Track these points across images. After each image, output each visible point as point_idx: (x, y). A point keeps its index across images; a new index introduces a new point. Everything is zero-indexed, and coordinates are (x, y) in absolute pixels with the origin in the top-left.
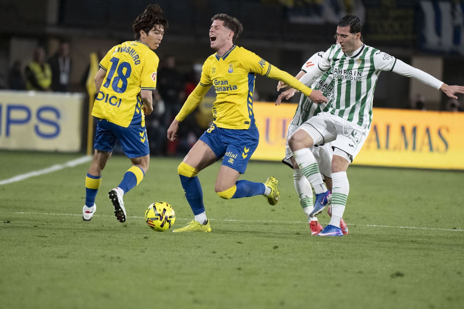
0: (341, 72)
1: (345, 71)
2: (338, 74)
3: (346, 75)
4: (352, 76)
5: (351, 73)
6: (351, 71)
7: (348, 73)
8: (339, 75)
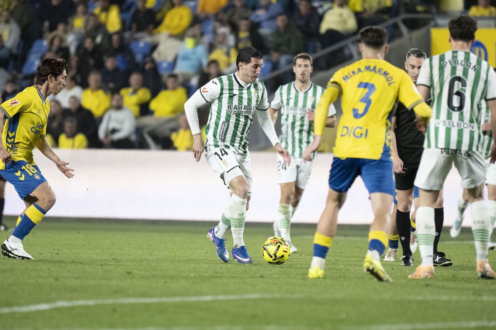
0: (242, 108)
1: (245, 107)
2: (238, 110)
3: (246, 111)
4: (251, 111)
5: (250, 108)
6: (251, 106)
7: (247, 109)
8: (239, 112)
